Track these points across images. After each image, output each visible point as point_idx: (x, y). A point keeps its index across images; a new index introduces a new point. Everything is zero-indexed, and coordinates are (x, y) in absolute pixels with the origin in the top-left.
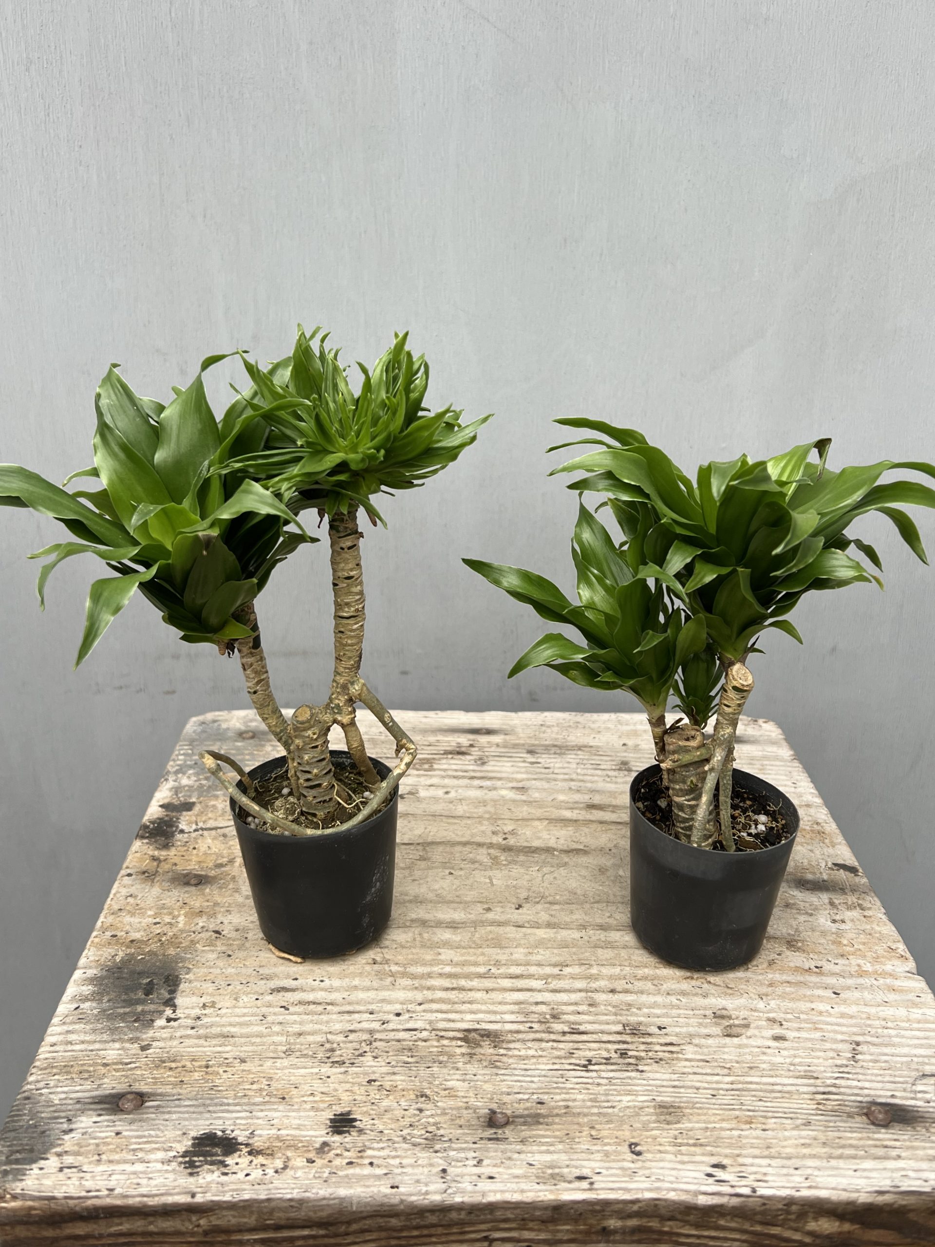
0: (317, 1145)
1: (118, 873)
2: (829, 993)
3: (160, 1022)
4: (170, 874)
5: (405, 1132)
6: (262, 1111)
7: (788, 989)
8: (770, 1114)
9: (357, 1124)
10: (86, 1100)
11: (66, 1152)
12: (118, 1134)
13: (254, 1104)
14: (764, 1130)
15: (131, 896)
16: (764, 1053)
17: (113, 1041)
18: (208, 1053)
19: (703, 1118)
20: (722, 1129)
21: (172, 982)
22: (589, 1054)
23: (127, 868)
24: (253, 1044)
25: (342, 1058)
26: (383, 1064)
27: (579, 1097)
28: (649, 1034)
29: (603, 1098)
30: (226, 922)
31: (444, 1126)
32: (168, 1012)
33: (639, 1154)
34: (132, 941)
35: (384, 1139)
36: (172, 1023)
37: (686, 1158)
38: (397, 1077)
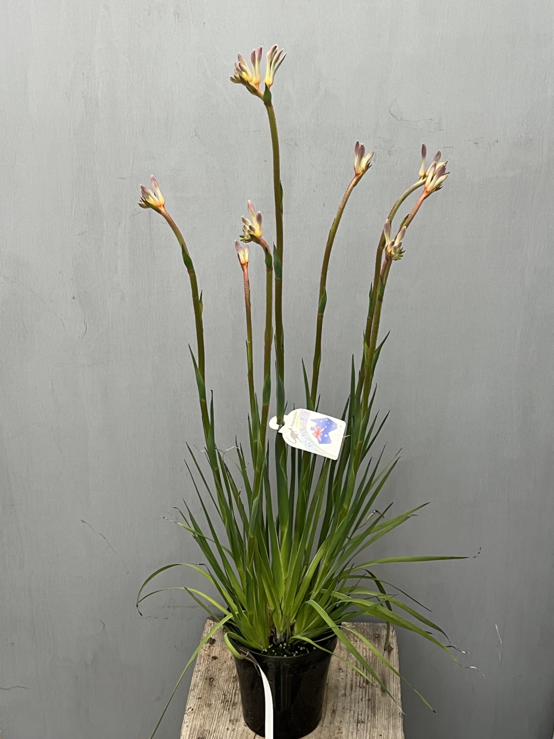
0: (210, 655)
5: (211, 667)
8: (205, 721)
9: (214, 660)
14: (201, 719)
16: (223, 725)
19: (206, 710)
20: (202, 713)
22: (228, 696)
25: (233, 658)
26: (231, 664)
27: (216, 692)
28: (233, 707)
29: (215, 696)
31: (211, 672)
33: (199, 698)
37: (196, 705)
38: (226, 666)
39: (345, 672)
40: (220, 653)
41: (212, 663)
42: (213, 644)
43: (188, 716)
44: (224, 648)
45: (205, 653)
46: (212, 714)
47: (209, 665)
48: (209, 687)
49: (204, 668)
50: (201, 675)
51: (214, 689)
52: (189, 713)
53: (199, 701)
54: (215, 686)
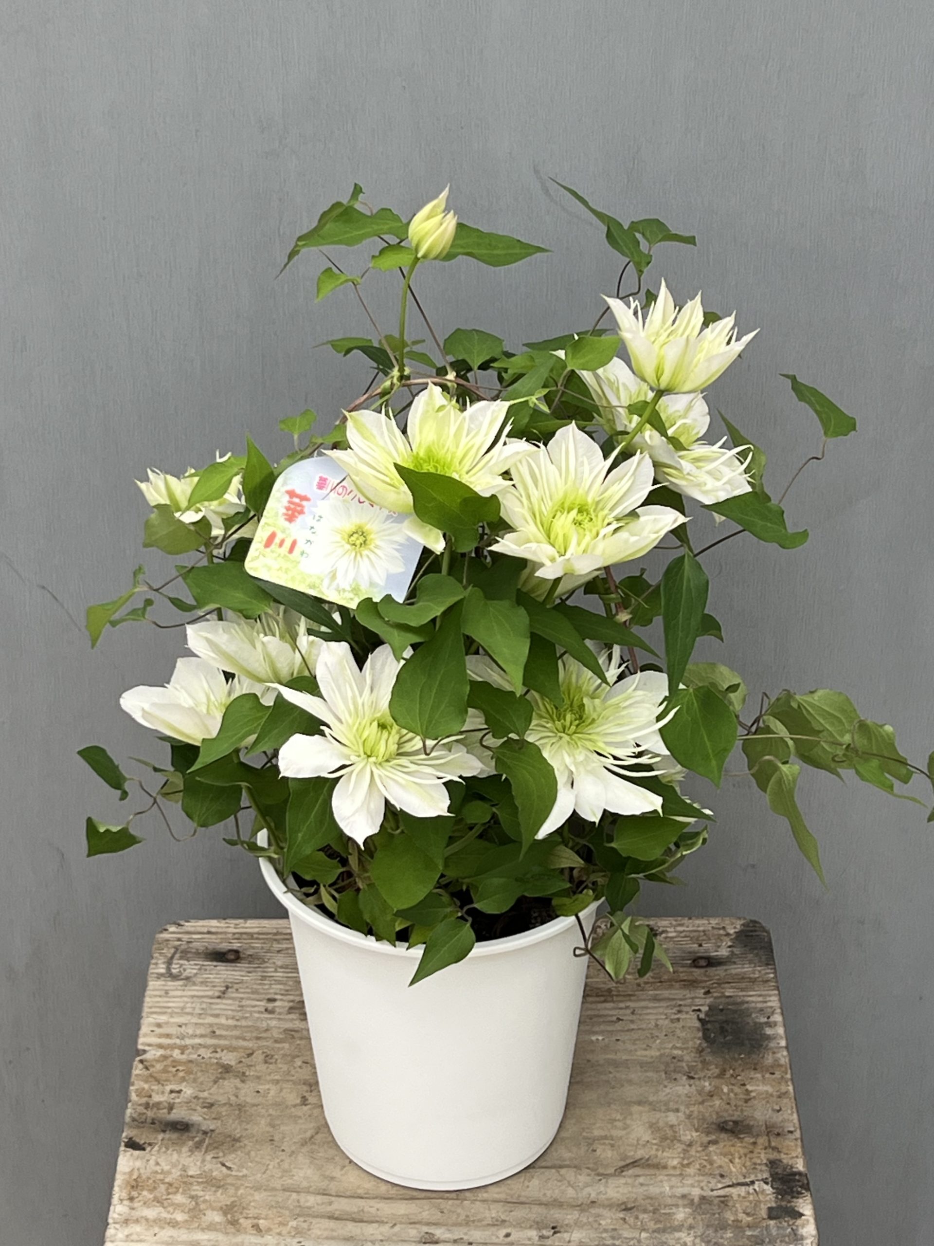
1: (802, 1135)
2: (218, 1032)
3: (705, 1009)
4: (755, 1134)
7: (248, 1035)
10: (729, 963)
11: (726, 936)
12: (700, 945)
15: (778, 1111)
23: (796, 1139)
30: (687, 1087)
32: (702, 1016)
34: (755, 1069)
36: (696, 1008)
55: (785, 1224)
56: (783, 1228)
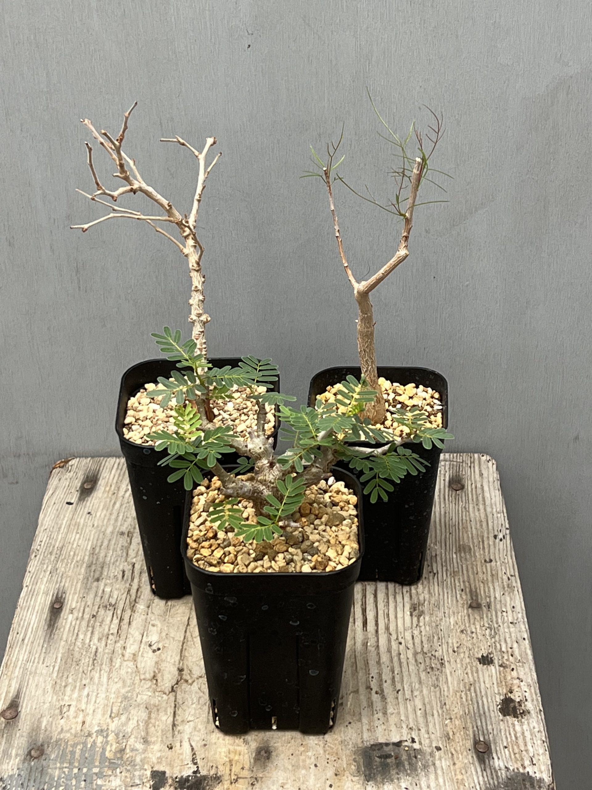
0: (502, 669)
3: (416, 746)
4: (255, 769)
5: (488, 637)
6: (481, 692)
9: (485, 655)
10: (483, 766)
11: (522, 765)
12: (506, 747)
13: (476, 695)
17: (434, 764)
18: (440, 720)
19: (465, 538)
21: (380, 746)
24: (430, 702)
25: (438, 663)
26: (440, 648)
31: (482, 623)
32: (406, 744)
33: (491, 561)
34: (336, 775)
35: (494, 645)
36: (416, 740)
37: (492, 546)
38: (450, 641)
39: (146, 642)
40: (475, 675)
41: (489, 646)
42: (502, 700)
43: (500, 523)
44: (469, 690)
45: (518, 673)
46: (450, 533)
47: (493, 640)
48: (476, 589)
49: (505, 632)
50: (504, 614)
51: (462, 583)
52: (500, 531)
53: (487, 554)
54: (462, 590)
55: (145, 781)
56: (140, 779)
